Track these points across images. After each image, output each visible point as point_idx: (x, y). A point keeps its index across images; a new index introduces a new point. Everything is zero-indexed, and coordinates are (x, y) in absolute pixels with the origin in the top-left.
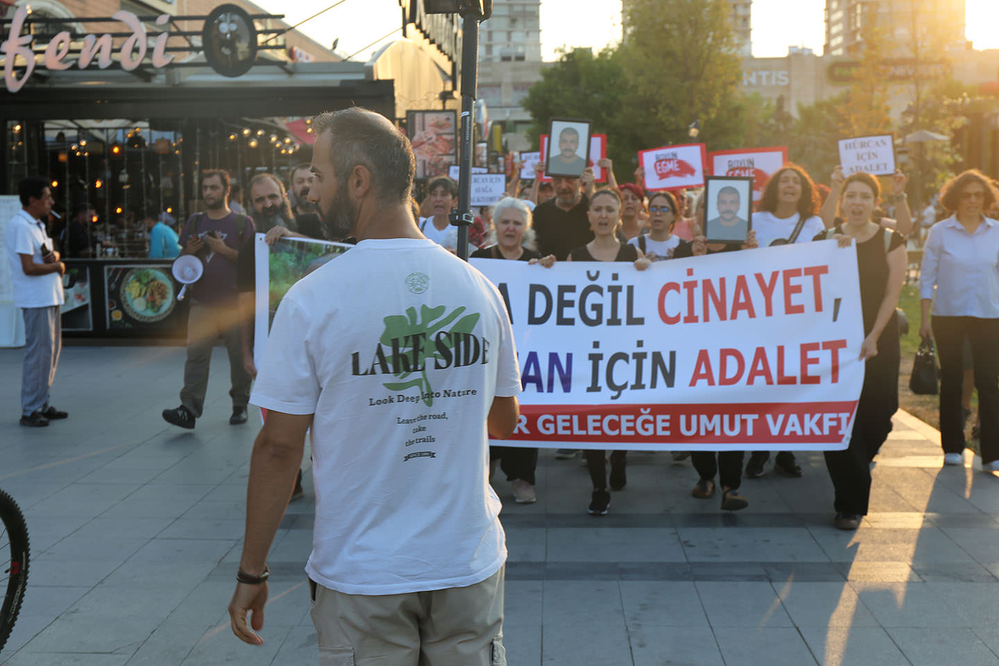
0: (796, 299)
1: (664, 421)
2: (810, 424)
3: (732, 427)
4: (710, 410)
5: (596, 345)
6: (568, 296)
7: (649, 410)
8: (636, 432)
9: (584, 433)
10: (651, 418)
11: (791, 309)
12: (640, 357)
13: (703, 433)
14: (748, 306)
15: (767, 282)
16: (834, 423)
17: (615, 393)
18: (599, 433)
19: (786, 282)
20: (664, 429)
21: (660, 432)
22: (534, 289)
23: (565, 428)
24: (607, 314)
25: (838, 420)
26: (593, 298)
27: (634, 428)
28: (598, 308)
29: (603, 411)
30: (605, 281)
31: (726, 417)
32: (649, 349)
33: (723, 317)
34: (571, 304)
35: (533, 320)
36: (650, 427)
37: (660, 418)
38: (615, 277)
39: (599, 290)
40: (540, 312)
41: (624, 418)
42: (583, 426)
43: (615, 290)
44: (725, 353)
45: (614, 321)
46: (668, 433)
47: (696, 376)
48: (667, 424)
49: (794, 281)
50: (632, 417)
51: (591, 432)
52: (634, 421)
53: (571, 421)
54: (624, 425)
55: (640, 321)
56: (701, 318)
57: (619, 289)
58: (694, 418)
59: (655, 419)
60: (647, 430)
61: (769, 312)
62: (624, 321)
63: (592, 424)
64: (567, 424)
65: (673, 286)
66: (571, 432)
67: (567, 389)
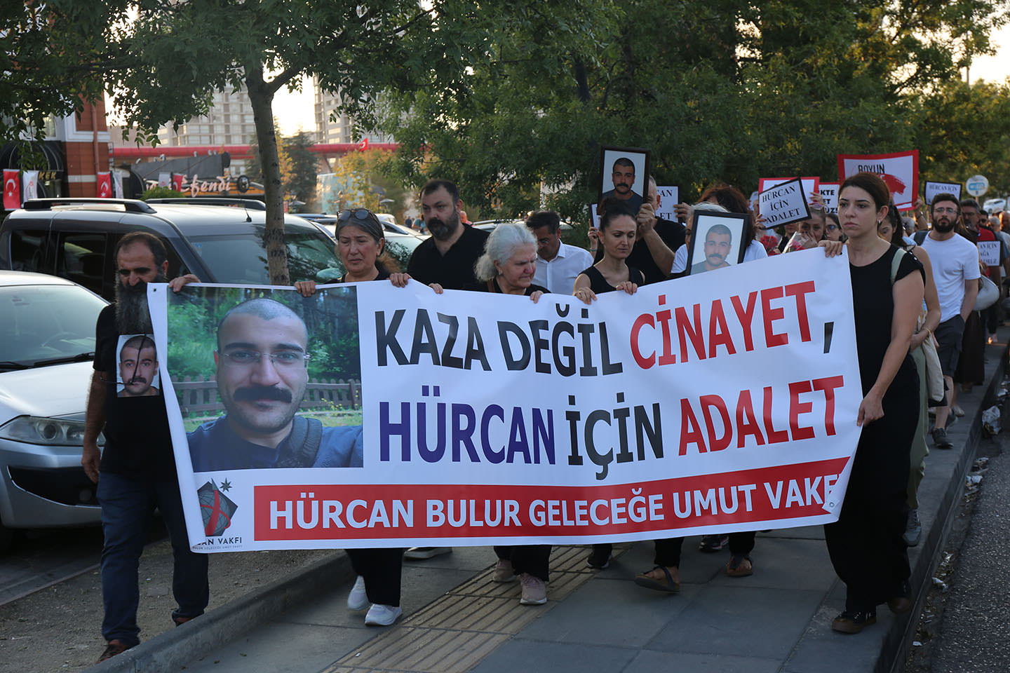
4: (704, 483)
5: (572, 400)
8: (629, 519)
9: (572, 524)
10: (643, 500)
11: (772, 340)
12: (622, 415)
14: (726, 338)
15: (745, 307)
17: (600, 469)
19: (766, 305)
20: (657, 512)
22: (503, 327)
23: (555, 518)
24: (580, 363)
26: (565, 339)
27: (626, 515)
28: (570, 352)
30: (574, 319)
31: (722, 491)
32: (630, 403)
34: (546, 345)
37: (652, 498)
38: (585, 313)
39: (569, 329)
40: (517, 355)
41: (614, 502)
43: (586, 330)
45: (588, 371)
46: (661, 517)
50: (623, 501)
52: (626, 505)
54: (615, 511)
55: (618, 368)
56: (679, 358)
57: (590, 328)
60: (639, 515)
61: (749, 346)
62: (600, 370)
63: (579, 512)
64: (557, 512)
65: (646, 319)
66: (561, 522)
67: (552, 459)
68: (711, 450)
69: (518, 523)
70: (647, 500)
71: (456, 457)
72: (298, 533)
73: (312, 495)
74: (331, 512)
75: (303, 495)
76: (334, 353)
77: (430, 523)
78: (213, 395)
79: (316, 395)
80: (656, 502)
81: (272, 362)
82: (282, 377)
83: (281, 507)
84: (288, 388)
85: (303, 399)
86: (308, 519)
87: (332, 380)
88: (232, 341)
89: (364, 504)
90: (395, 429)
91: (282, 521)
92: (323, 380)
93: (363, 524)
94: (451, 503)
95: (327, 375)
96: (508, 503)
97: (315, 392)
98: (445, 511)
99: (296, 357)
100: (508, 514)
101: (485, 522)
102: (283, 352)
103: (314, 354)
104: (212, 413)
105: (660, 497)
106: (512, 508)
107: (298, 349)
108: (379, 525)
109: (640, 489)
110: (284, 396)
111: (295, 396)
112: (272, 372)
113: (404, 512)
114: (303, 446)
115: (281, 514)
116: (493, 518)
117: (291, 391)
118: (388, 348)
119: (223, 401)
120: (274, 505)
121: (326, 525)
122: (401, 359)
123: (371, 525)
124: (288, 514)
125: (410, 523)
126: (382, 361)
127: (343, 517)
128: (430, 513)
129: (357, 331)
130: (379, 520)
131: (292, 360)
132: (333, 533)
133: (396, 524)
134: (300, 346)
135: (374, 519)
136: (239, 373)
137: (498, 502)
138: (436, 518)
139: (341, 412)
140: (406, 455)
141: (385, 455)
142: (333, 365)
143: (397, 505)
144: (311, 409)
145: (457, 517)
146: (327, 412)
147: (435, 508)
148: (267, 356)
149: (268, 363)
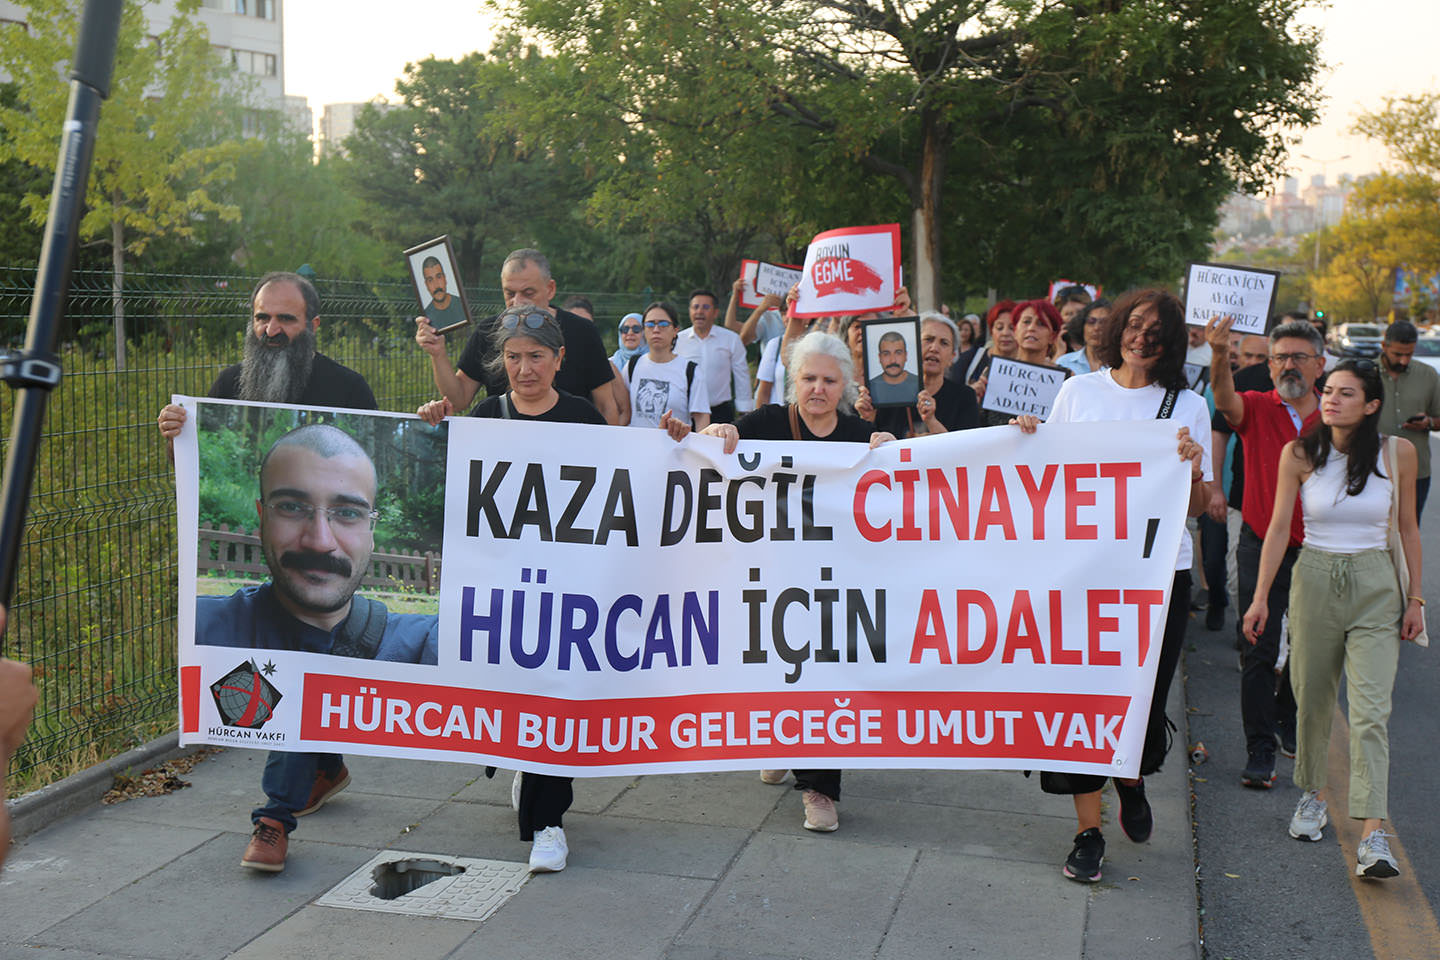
0: (1085, 515)
1: (871, 719)
2: (1105, 732)
3: (980, 732)
4: (945, 702)
5: (755, 574)
6: (712, 489)
7: (848, 701)
8: (828, 739)
9: (743, 742)
10: (851, 715)
11: (1076, 531)
12: (827, 597)
13: (934, 740)
14: (1005, 518)
15: (1038, 483)
17: (791, 668)
18: (767, 741)
19: (1070, 486)
20: (872, 733)
21: (866, 739)
23: (713, 735)
24: (770, 521)
26: (748, 494)
27: (823, 733)
28: (755, 508)
29: (772, 702)
30: (769, 469)
31: (971, 715)
32: (841, 583)
33: (962, 534)
35: (667, 538)
36: (849, 729)
37: (865, 714)
38: (787, 462)
39: (759, 481)
41: (808, 714)
42: (742, 730)
43: (783, 483)
44: (965, 598)
45: (782, 532)
46: (878, 740)
47: (921, 642)
48: (877, 725)
49: (1083, 485)
50: (820, 713)
51: (755, 740)
52: (824, 720)
53: (723, 722)
54: (808, 726)
55: (826, 533)
56: (926, 533)
57: (791, 479)
58: (920, 714)
59: (858, 716)
60: (844, 735)
61: (1039, 534)
64: (717, 728)
65: (878, 477)
66: (724, 742)
67: (712, 657)
68: (959, 662)
69: (652, 745)
71: (564, 664)
72: (353, 735)
73: (373, 691)
74: (396, 714)
75: (363, 690)
76: (411, 512)
77: (522, 742)
78: (256, 554)
79: (383, 570)
81: (329, 520)
82: (340, 542)
83: (336, 702)
84: (347, 557)
85: (366, 573)
86: (367, 719)
87: (405, 550)
88: (278, 487)
89: (438, 708)
90: (481, 623)
91: (335, 718)
92: (393, 549)
93: (436, 732)
94: (552, 721)
95: (398, 543)
96: (637, 720)
97: (381, 565)
98: (543, 730)
99: (360, 515)
100: (636, 734)
101: (601, 747)
102: (344, 508)
103: (383, 512)
104: (256, 576)
105: (877, 713)
106: (643, 727)
107: (364, 504)
108: (456, 735)
110: (343, 569)
111: (356, 568)
112: (327, 535)
113: (490, 724)
114: (363, 634)
115: (335, 710)
116: (614, 740)
117: (351, 561)
118: (482, 511)
119: (268, 563)
120: (327, 698)
121: (390, 729)
122: (498, 531)
123: (447, 734)
124: (343, 710)
125: (496, 737)
126: (473, 530)
127: (411, 721)
128: (523, 730)
129: (443, 482)
130: (457, 728)
131: (353, 518)
132: (398, 738)
133: (478, 736)
134: (366, 499)
135: (450, 728)
136: (288, 531)
137: (623, 721)
138: (530, 737)
139: (412, 596)
140: (494, 657)
141: (466, 654)
142: (407, 529)
143: (480, 713)
144: (375, 588)
145: (560, 740)
146: (394, 594)
147: (530, 724)
148: (322, 511)
149: (322, 521)
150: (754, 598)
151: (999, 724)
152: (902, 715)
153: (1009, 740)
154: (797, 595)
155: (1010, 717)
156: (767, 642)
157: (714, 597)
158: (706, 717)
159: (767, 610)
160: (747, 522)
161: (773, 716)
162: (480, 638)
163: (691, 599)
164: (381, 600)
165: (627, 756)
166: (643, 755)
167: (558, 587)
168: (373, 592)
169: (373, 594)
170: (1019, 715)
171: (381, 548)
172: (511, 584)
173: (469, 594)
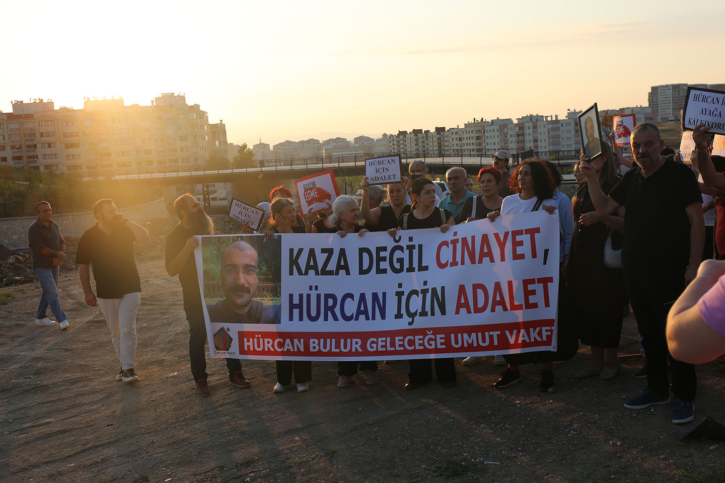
0: (520, 250)
2: (534, 334)
3: (484, 341)
4: (469, 330)
5: (400, 285)
6: (382, 254)
8: (425, 347)
9: (393, 349)
10: (433, 337)
11: (516, 257)
12: (424, 292)
13: (465, 345)
14: (490, 254)
15: (502, 239)
16: (549, 333)
17: (411, 320)
18: (402, 348)
19: (514, 239)
20: (441, 344)
21: (439, 346)
22: (362, 250)
23: (382, 346)
24: (406, 265)
25: (551, 331)
26: (398, 254)
27: (423, 344)
28: (400, 261)
29: (404, 333)
30: (404, 243)
31: (480, 334)
32: (430, 286)
33: (473, 262)
34: (384, 259)
35: (362, 272)
36: (433, 343)
37: (439, 337)
38: (411, 239)
39: (401, 248)
40: (366, 266)
41: (417, 338)
42: (393, 344)
43: (411, 248)
44: (476, 287)
45: (411, 269)
46: (444, 347)
47: (459, 306)
48: (443, 341)
49: (518, 238)
50: (422, 337)
51: (398, 348)
52: (423, 339)
53: (386, 341)
54: (417, 342)
55: (426, 268)
56: (460, 263)
57: (413, 247)
58: (460, 336)
60: (431, 345)
61: (503, 259)
62: (417, 269)
63: (397, 343)
64: (384, 344)
65: (445, 243)
66: (386, 349)
67: (383, 317)
68: (474, 313)
69: (360, 350)
70: (436, 337)
71: (326, 319)
72: (255, 352)
73: (260, 336)
74: (268, 344)
75: (257, 336)
76: (270, 268)
77: (312, 350)
80: (441, 338)
81: (243, 273)
82: (247, 281)
83: (248, 341)
84: (249, 286)
85: (256, 291)
86: (258, 346)
87: (269, 282)
88: (227, 263)
89: (282, 340)
90: (296, 306)
91: (248, 347)
92: (265, 282)
93: (282, 349)
94: (322, 340)
95: (266, 280)
96: (354, 340)
98: (319, 344)
99: (253, 271)
100: (354, 346)
101: (340, 350)
102: (248, 268)
103: (261, 269)
105: (443, 336)
106: (357, 343)
107: (254, 267)
108: (289, 350)
109: (432, 331)
110: (248, 291)
111: (252, 290)
112: (243, 279)
113: (300, 344)
114: (255, 314)
115: (248, 344)
116: (345, 347)
117: (251, 288)
118: (294, 266)
119: (224, 292)
120: (245, 340)
121: (266, 349)
122: (300, 273)
123: (285, 350)
124: (251, 344)
125: (302, 350)
126: (291, 273)
127: (273, 345)
128: (312, 345)
129: (280, 257)
130: (288, 348)
131: (251, 272)
132: (270, 353)
133: (296, 350)
134: (254, 265)
135: (286, 348)
136: (230, 279)
137: (349, 340)
138: (314, 348)
139: (272, 299)
140: (301, 319)
141: (291, 319)
142: (269, 275)
143: (296, 341)
144: (259, 297)
145: (325, 347)
146: (266, 298)
147: (314, 343)
148: (241, 270)
149: (241, 274)
150: (399, 294)
151: (491, 337)
152: (453, 336)
153: (496, 343)
154: (414, 292)
155: (495, 334)
156: (403, 311)
157: (384, 294)
158: (380, 339)
159: (404, 298)
160: (397, 266)
161: (404, 339)
162: (296, 312)
163: (375, 295)
164: (261, 301)
165: (350, 354)
166: (357, 354)
167: (322, 291)
168: (258, 298)
169: (258, 299)
170: (499, 333)
171: (261, 282)
172: (306, 291)
173: (291, 296)
